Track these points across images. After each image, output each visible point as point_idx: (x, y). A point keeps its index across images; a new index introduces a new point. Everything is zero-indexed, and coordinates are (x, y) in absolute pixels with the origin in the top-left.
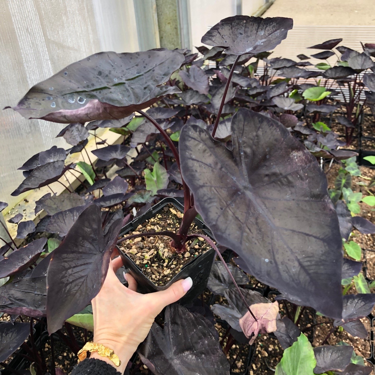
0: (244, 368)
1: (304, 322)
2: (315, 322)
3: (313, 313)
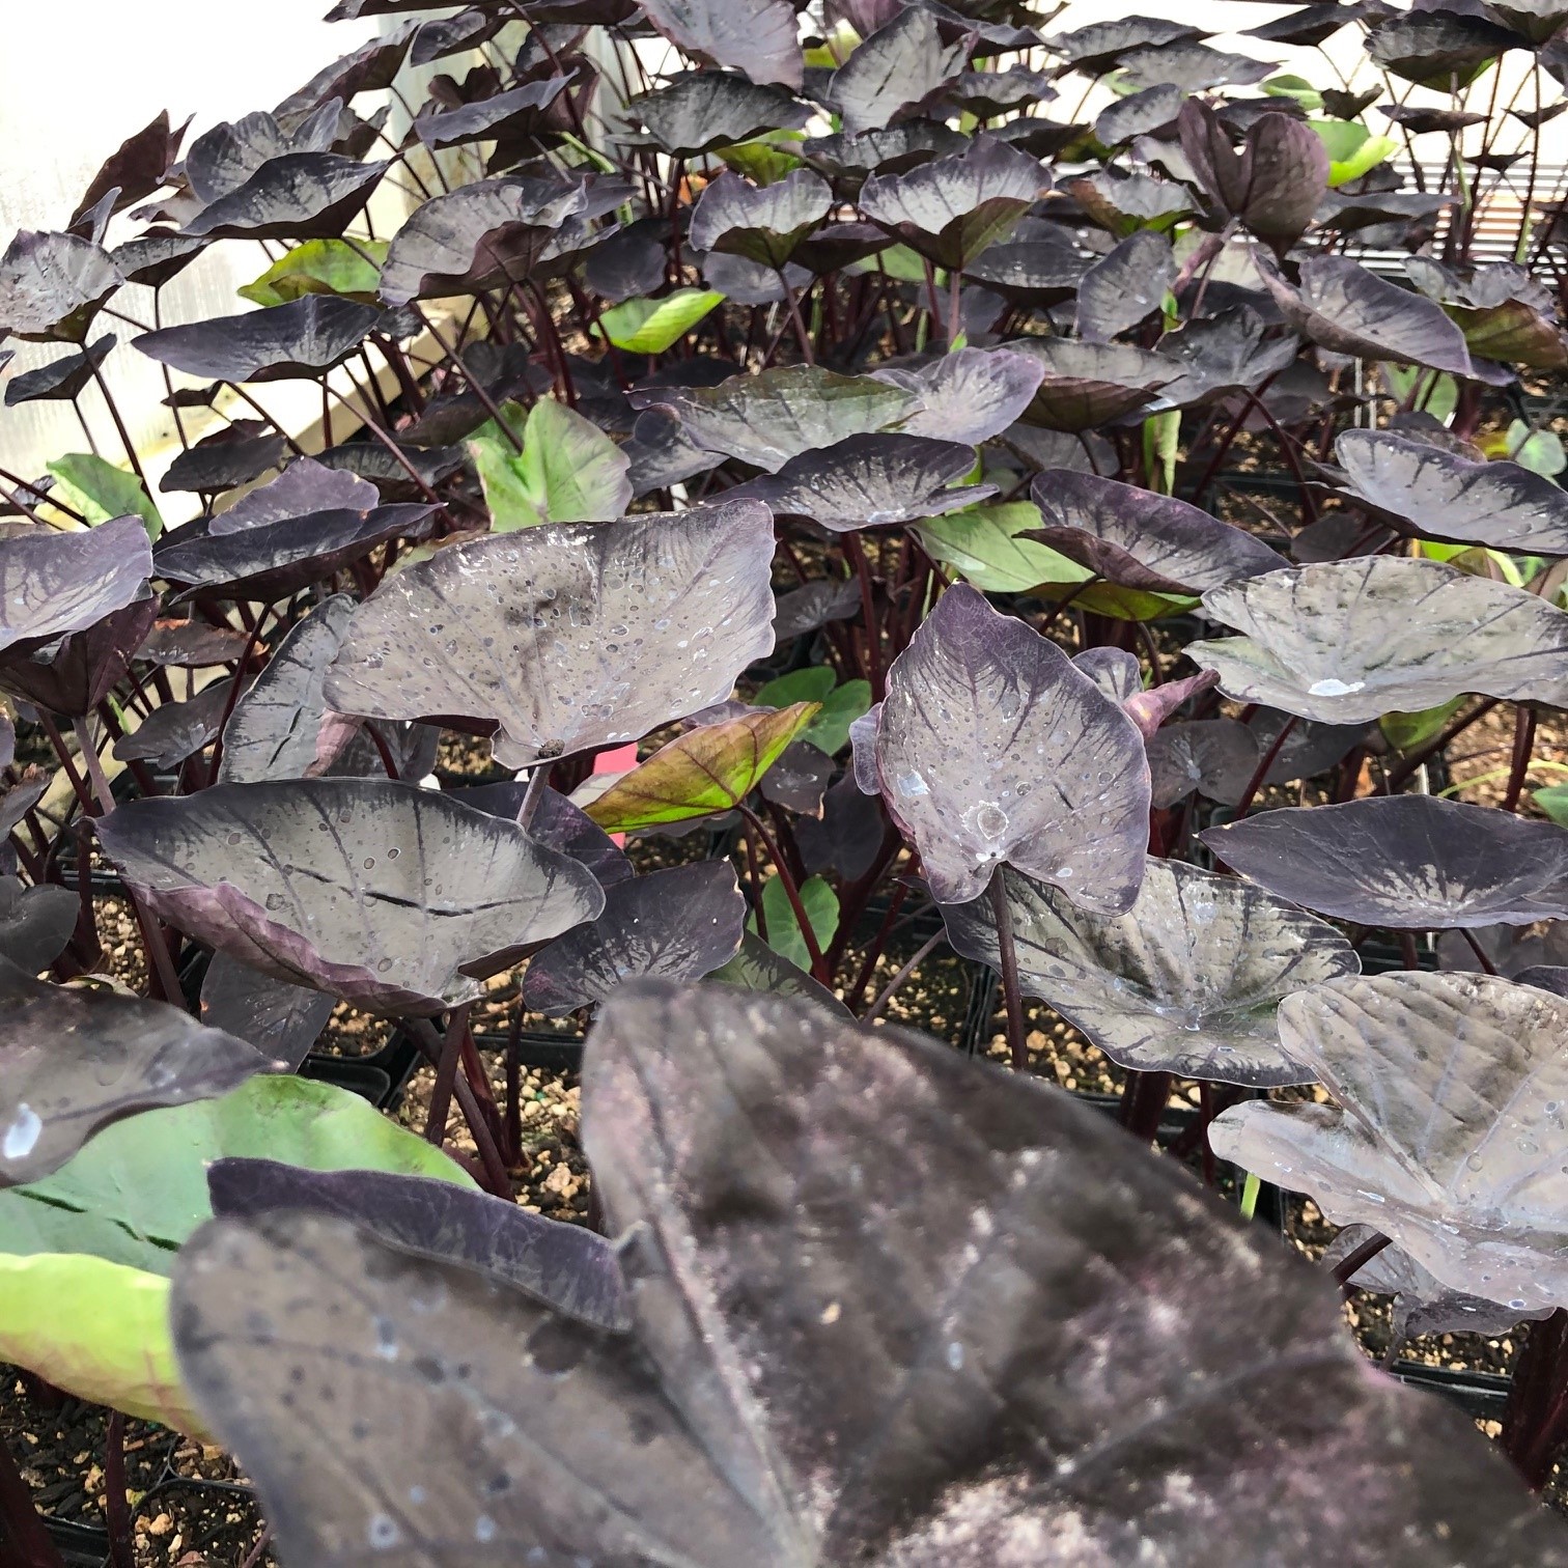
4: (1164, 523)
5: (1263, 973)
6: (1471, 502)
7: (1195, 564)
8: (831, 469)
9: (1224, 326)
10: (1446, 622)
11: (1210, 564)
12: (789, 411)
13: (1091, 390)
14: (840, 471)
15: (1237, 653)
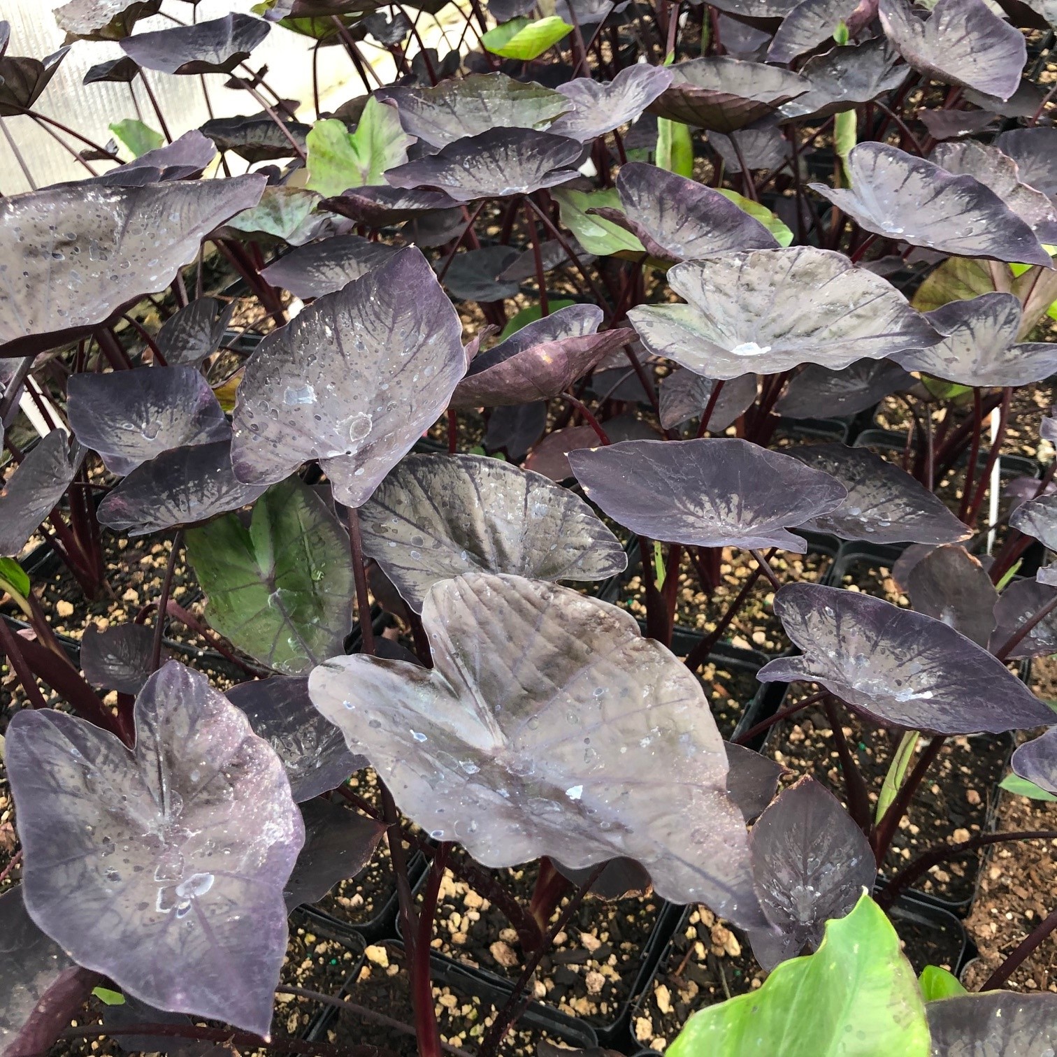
0: (617, 998)
1: (939, 817)
2: (992, 823)
3: (989, 783)
4: (703, 209)
5: (560, 560)
6: (937, 206)
7: (719, 243)
8: (480, 153)
9: (870, 52)
10: (832, 304)
11: (729, 245)
12: (486, 107)
13: (722, 100)
14: (486, 154)
15: (674, 316)
